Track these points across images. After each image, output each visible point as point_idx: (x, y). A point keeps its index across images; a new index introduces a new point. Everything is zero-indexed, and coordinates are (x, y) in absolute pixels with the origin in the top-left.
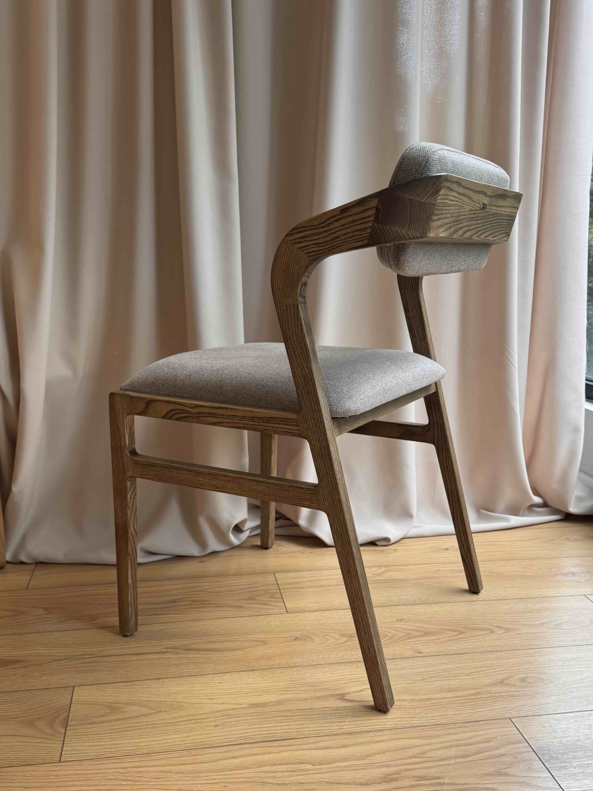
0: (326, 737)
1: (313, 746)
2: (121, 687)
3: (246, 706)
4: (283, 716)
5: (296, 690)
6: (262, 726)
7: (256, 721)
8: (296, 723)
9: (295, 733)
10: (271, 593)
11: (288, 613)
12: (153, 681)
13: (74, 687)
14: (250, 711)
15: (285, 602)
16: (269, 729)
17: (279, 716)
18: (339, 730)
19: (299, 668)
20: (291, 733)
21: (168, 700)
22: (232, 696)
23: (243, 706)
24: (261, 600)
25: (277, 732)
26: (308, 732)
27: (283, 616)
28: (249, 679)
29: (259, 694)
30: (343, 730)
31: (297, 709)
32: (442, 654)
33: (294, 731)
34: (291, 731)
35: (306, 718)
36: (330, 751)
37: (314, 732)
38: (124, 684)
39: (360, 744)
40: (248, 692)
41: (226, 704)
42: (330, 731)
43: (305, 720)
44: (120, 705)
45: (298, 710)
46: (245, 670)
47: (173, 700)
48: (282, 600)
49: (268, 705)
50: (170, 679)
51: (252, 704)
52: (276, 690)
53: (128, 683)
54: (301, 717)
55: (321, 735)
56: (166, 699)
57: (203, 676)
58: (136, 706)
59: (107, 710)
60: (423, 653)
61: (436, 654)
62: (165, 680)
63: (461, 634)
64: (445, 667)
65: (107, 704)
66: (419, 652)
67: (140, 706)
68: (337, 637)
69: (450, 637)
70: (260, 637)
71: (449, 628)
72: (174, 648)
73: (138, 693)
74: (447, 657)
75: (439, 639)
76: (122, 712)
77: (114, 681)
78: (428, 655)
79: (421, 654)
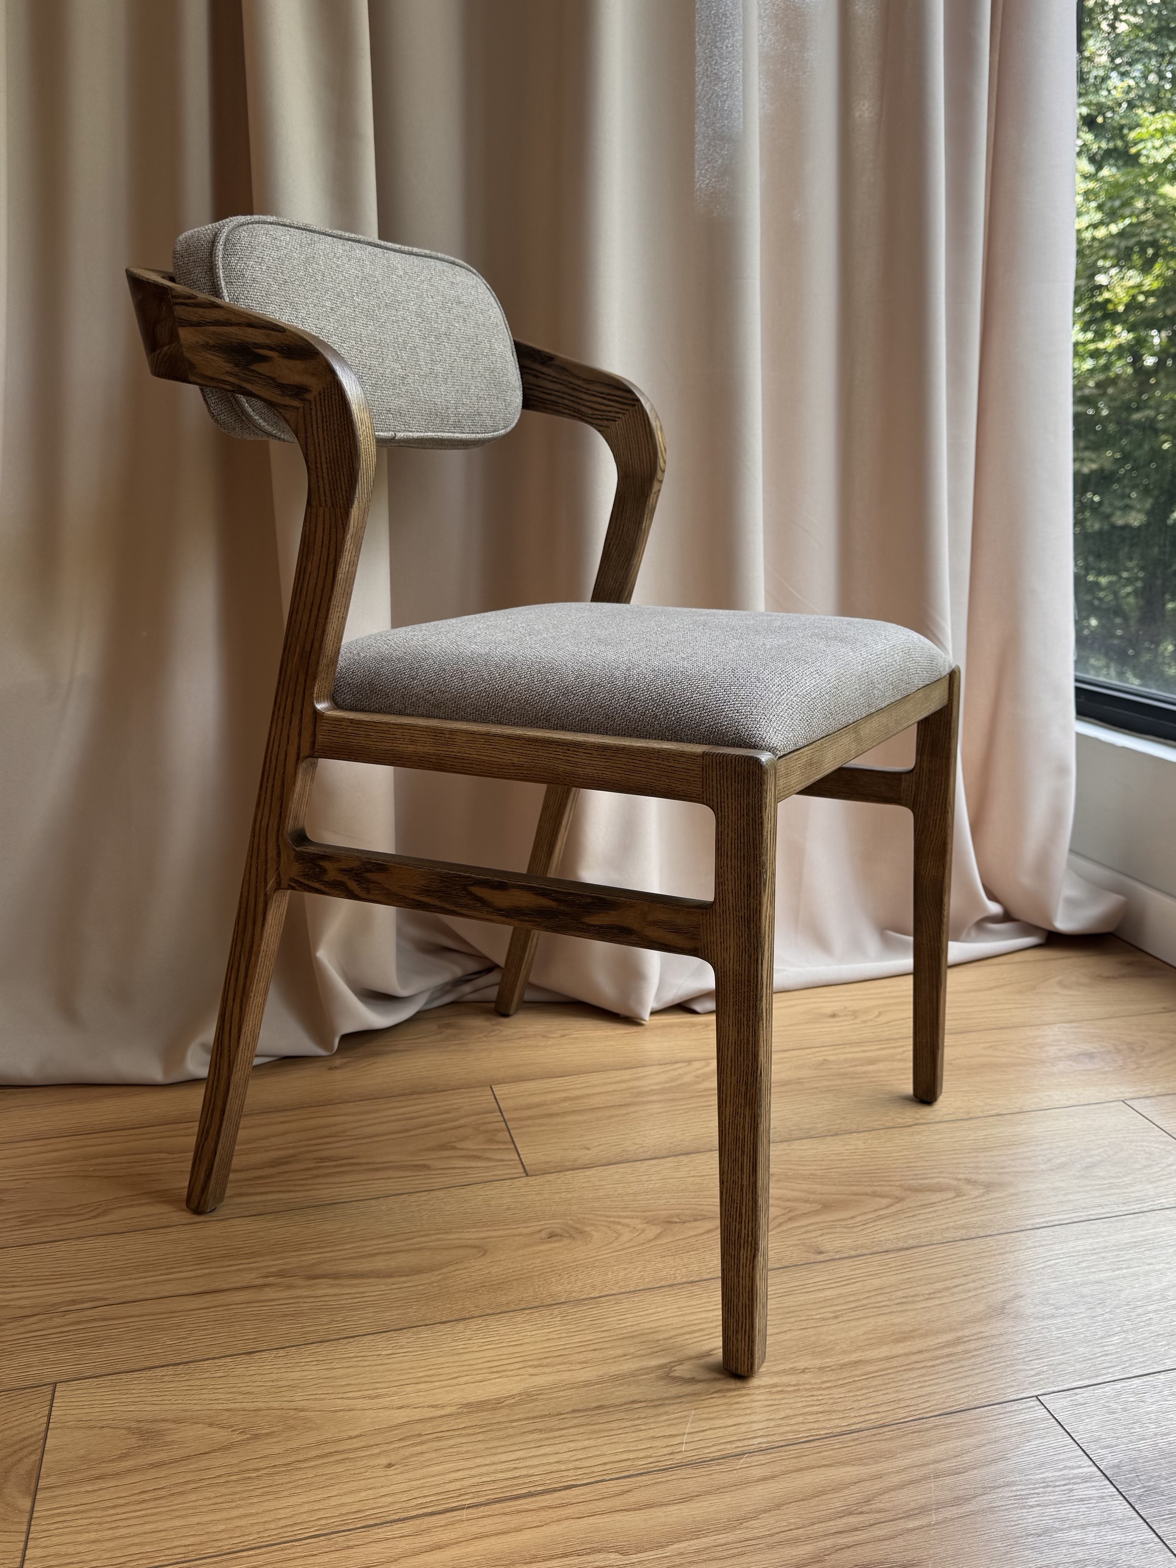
0: (644, 1478)
1: (618, 1502)
2: (166, 1378)
3: (452, 1410)
4: (540, 1431)
5: (565, 1363)
6: (496, 1459)
7: (481, 1446)
8: (572, 1445)
9: (572, 1473)
10: (487, 1132)
11: (527, 1175)
12: (239, 1359)
13: (55, 1384)
14: (465, 1422)
15: (519, 1150)
16: (512, 1465)
17: (532, 1432)
18: (671, 1457)
19: (564, 1307)
20: (565, 1474)
21: (276, 1405)
22: (420, 1386)
23: (448, 1410)
24: (467, 1149)
25: (531, 1471)
26: (601, 1468)
27: (517, 1183)
28: (456, 1341)
29: (479, 1377)
30: (679, 1456)
31: (570, 1409)
32: (867, 1251)
33: (570, 1466)
34: (563, 1467)
35: (594, 1432)
36: (659, 1512)
37: (616, 1465)
38: (170, 1370)
39: (724, 1490)
40: (455, 1375)
41: (408, 1407)
42: (650, 1460)
43: (594, 1436)
44: (163, 1426)
45: (574, 1411)
46: (445, 1319)
47: (285, 1405)
48: (512, 1146)
49: (506, 1403)
50: (275, 1352)
51: (468, 1405)
52: (518, 1366)
53: (181, 1367)
54: (581, 1430)
55: (631, 1473)
56: (270, 1405)
57: (351, 1340)
58: (200, 1425)
59: (133, 1441)
60: (826, 1252)
61: (853, 1253)
62: (265, 1355)
63: (896, 1203)
64: (877, 1282)
65: (134, 1425)
66: (818, 1250)
67: (211, 1425)
68: (640, 1227)
69: (876, 1210)
70: (473, 1236)
71: (869, 1190)
72: (281, 1274)
73: (205, 1391)
74: (878, 1258)
75: (853, 1217)
76: (168, 1444)
77: (148, 1364)
78: (837, 1257)
79: (822, 1255)
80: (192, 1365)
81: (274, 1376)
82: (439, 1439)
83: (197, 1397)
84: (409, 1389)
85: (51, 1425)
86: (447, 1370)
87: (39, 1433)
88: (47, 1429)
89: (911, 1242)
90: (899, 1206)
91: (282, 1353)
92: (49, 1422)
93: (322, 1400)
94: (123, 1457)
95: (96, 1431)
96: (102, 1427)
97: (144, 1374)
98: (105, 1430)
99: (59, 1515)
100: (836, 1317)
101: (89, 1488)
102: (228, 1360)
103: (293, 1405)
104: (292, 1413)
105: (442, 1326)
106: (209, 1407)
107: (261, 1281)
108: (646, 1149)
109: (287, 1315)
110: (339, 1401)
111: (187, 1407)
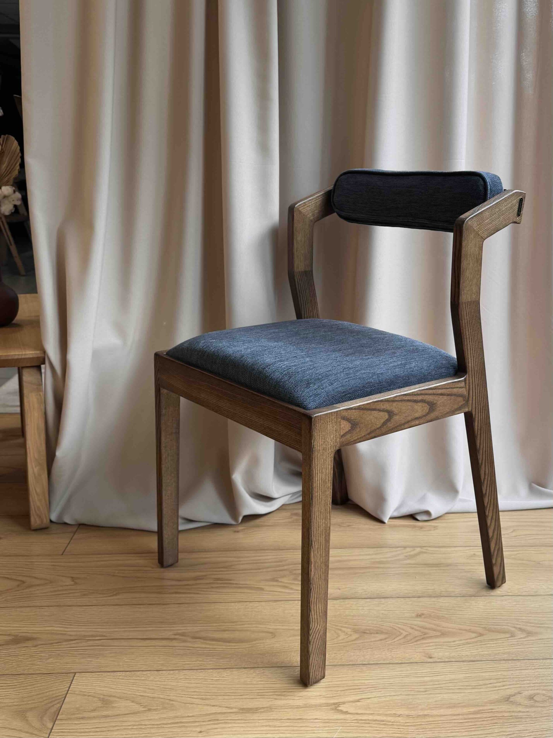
2: (121, 677)
3: (236, 710)
12: (153, 672)
13: (75, 673)
14: (239, 716)
17: (266, 726)
21: (162, 696)
28: (248, 678)
29: (251, 697)
31: (286, 718)
35: (293, 730)
38: (124, 674)
40: (242, 694)
41: (217, 706)
43: (292, 732)
44: (113, 699)
45: (288, 719)
46: (246, 666)
47: (166, 697)
53: (128, 673)
56: (160, 696)
58: (128, 701)
59: (100, 704)
60: (434, 658)
61: (447, 660)
62: (164, 672)
63: (479, 636)
64: (453, 677)
65: (102, 697)
66: (430, 656)
67: (133, 702)
68: (349, 633)
69: (467, 639)
70: (271, 627)
71: (468, 628)
72: (183, 634)
73: (134, 686)
74: (458, 664)
75: (454, 641)
76: (113, 707)
77: (115, 670)
78: (438, 661)
79: (432, 659)
80: (133, 673)
81: (165, 683)
82: (226, 723)
83: (131, 688)
84: (220, 697)
85: (69, 692)
86: (239, 691)
87: (63, 695)
88: (67, 693)
89: (478, 658)
90: (480, 638)
91: (172, 672)
92: (68, 690)
93: (182, 697)
94: (94, 710)
95: (87, 697)
96: (89, 696)
97: (112, 674)
98: (90, 697)
99: (62, 732)
100: (426, 691)
101: (77, 722)
102: (149, 672)
103: (169, 698)
104: (167, 701)
105: (244, 670)
106: (134, 693)
107: (173, 637)
108: (367, 593)
109: (179, 655)
110: (189, 699)
111: (125, 692)
